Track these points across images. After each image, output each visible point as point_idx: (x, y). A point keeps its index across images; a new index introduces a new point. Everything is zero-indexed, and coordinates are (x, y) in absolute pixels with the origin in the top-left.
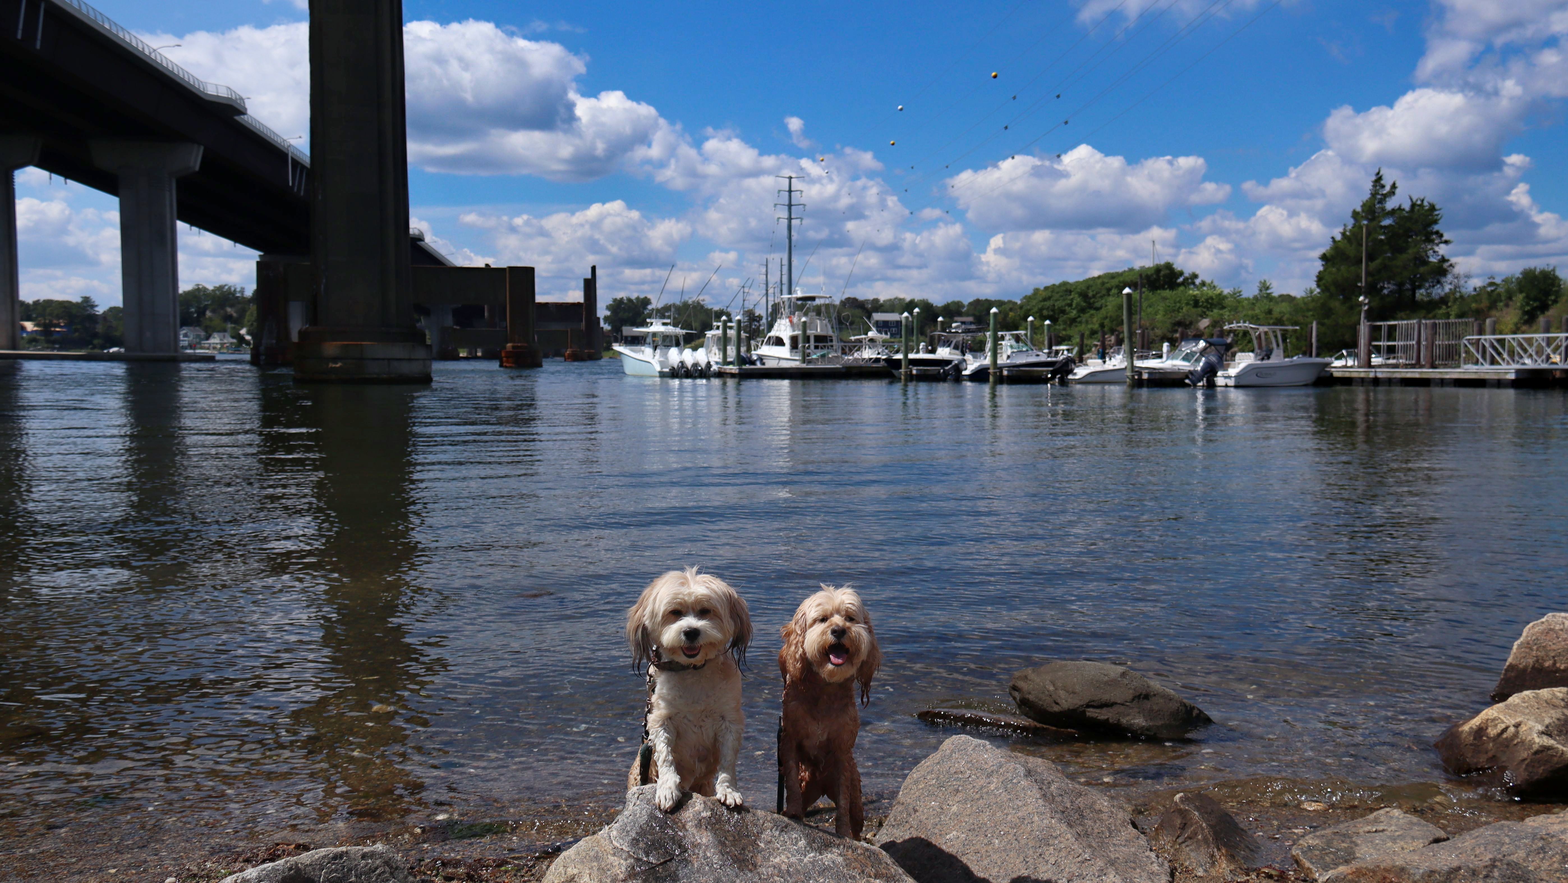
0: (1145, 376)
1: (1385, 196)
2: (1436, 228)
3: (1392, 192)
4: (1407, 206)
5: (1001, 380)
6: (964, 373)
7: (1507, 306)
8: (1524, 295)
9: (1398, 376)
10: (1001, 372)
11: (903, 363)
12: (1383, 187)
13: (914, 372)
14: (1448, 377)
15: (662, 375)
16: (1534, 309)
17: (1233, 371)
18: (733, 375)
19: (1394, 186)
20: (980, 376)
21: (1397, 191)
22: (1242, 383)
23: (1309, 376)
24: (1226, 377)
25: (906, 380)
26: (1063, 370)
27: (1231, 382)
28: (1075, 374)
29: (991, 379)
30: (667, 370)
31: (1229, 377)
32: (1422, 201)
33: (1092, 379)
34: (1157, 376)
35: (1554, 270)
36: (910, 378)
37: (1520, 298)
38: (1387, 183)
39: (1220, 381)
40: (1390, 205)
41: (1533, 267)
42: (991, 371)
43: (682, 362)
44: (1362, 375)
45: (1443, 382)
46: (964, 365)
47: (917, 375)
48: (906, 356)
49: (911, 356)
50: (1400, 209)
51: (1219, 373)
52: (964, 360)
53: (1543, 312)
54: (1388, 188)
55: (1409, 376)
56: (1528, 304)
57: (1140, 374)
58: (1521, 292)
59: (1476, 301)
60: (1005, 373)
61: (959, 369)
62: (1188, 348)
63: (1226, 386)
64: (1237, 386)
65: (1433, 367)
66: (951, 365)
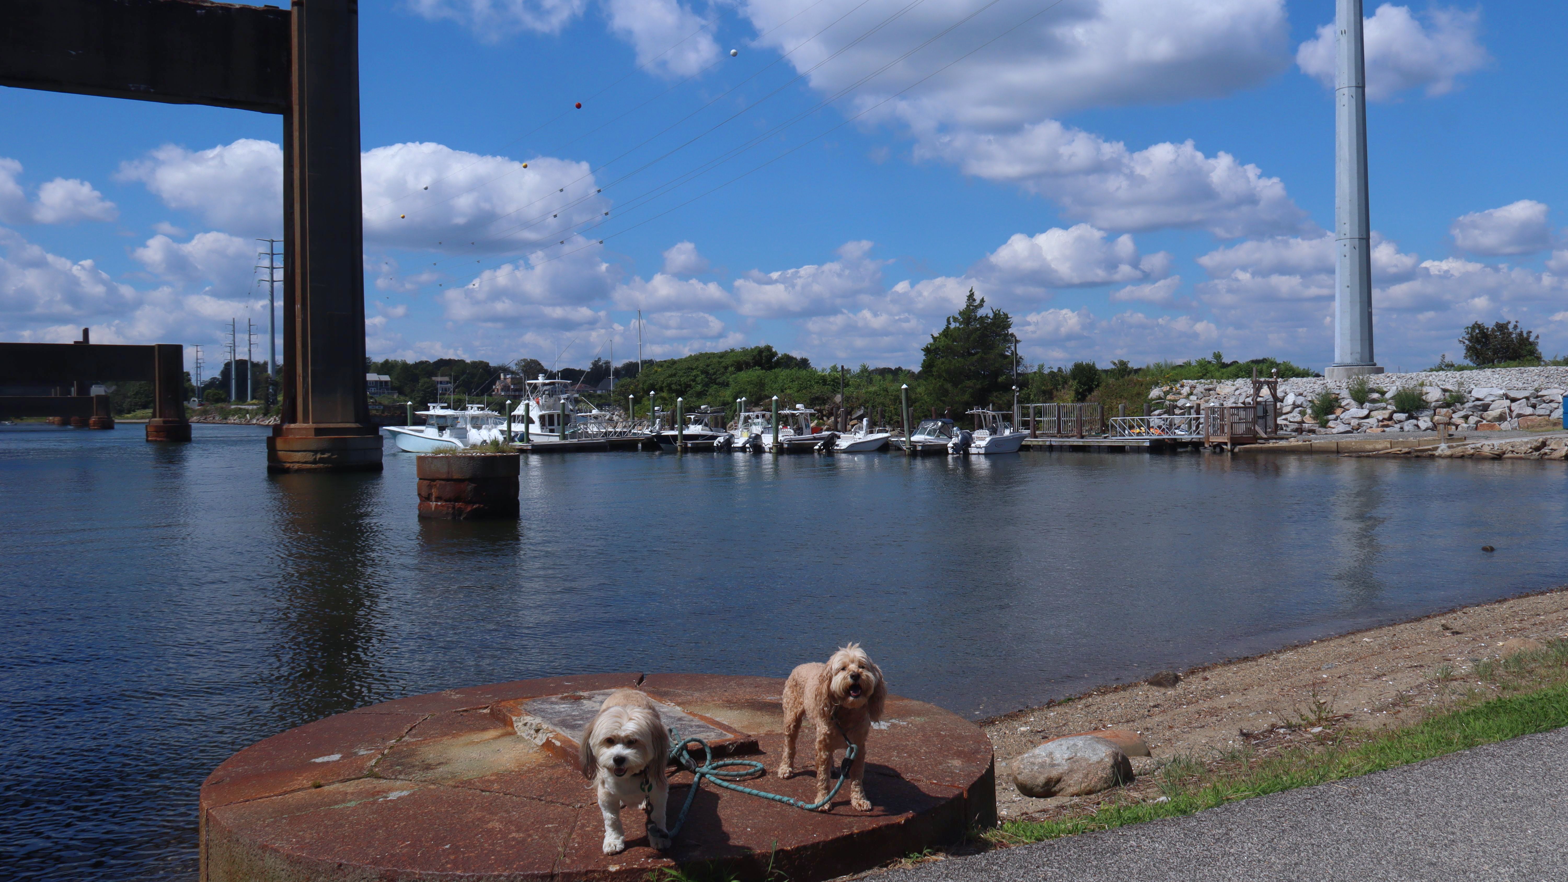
0: (919, 448)
1: (977, 307)
2: (1010, 331)
3: (982, 304)
4: (991, 315)
6: (733, 446)
7: (1063, 388)
8: (1077, 381)
11: (679, 438)
12: (974, 300)
13: (689, 445)
16: (1084, 391)
17: (980, 443)
19: (982, 301)
21: (985, 304)
22: (988, 452)
23: (1016, 446)
24: (977, 448)
27: (981, 452)
28: (837, 445)
31: (980, 448)
32: (999, 311)
33: (852, 450)
35: (1094, 364)
37: (1074, 384)
38: (978, 297)
39: (973, 450)
40: (981, 312)
41: (1080, 362)
46: (732, 440)
47: (691, 448)
48: (680, 431)
50: (987, 317)
51: (972, 445)
52: (733, 436)
53: (1090, 393)
54: (978, 302)
55: (1075, 444)
56: (1081, 387)
57: (915, 446)
58: (1074, 379)
59: (1044, 385)
61: (729, 442)
62: (930, 425)
63: (979, 454)
64: (986, 455)
65: (1082, 437)
66: (721, 439)
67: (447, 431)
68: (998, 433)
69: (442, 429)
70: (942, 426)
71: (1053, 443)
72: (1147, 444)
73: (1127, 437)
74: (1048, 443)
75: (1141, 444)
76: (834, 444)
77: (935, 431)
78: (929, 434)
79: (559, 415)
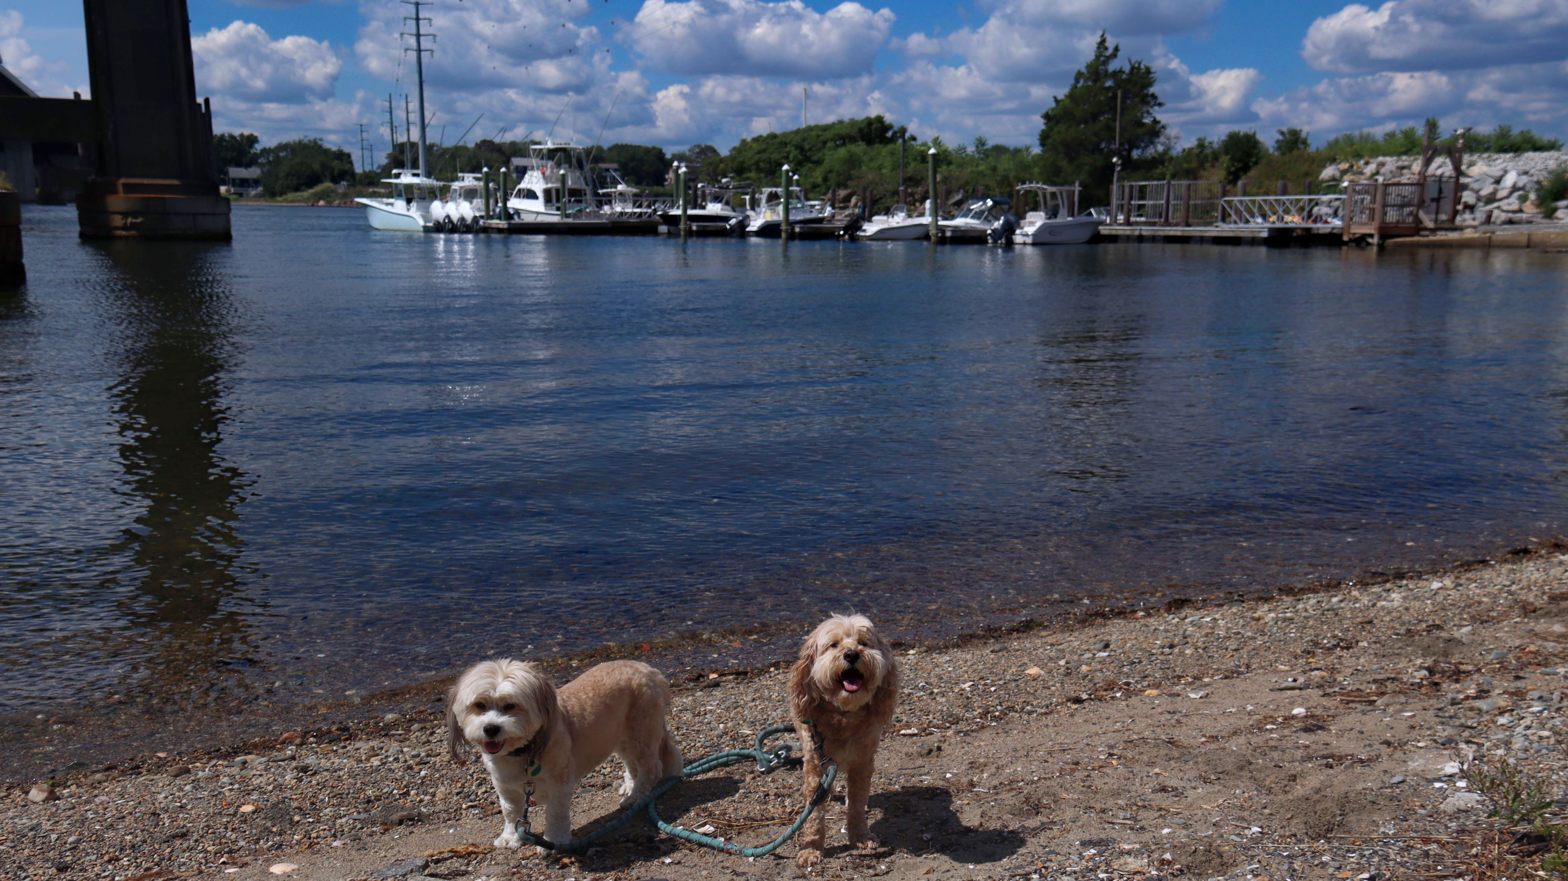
0: (948, 234)
1: (1109, 58)
2: (1152, 90)
3: (1114, 55)
4: (1127, 68)
5: (792, 236)
6: (748, 229)
7: (1213, 166)
8: (1230, 156)
9: (1161, 233)
10: (793, 229)
11: (683, 219)
12: (1106, 49)
13: (694, 228)
14: (1207, 234)
15: (426, 230)
17: (1030, 230)
18: (500, 231)
19: (1116, 49)
20: (769, 231)
21: (1119, 54)
22: (1037, 241)
23: (1086, 235)
24: (1023, 235)
25: (685, 236)
26: (854, 226)
27: (1029, 240)
28: (864, 231)
29: (784, 235)
30: (431, 224)
31: (1027, 235)
32: (1139, 63)
33: (883, 236)
34: (959, 234)
35: (1254, 134)
36: (690, 233)
38: (1111, 44)
39: (1018, 238)
40: (1113, 66)
41: (1237, 131)
42: (783, 227)
43: (448, 217)
44: (1128, 233)
45: (1202, 240)
46: (746, 223)
47: (696, 231)
48: (685, 211)
49: (690, 212)
50: (1121, 71)
51: (1018, 231)
52: (748, 217)
54: (1110, 51)
55: (1172, 233)
57: (943, 232)
59: (1185, 162)
60: (797, 230)
61: (742, 225)
62: (977, 206)
63: (1025, 244)
64: (1034, 244)
65: (1188, 225)
66: (733, 221)
67: (414, 205)
68: (1059, 216)
69: (409, 201)
70: (992, 207)
71: (1144, 233)
72: (1265, 234)
73: (1241, 225)
74: (1137, 233)
75: (1256, 235)
76: (859, 228)
77: (982, 212)
78: (973, 217)
79: (557, 191)
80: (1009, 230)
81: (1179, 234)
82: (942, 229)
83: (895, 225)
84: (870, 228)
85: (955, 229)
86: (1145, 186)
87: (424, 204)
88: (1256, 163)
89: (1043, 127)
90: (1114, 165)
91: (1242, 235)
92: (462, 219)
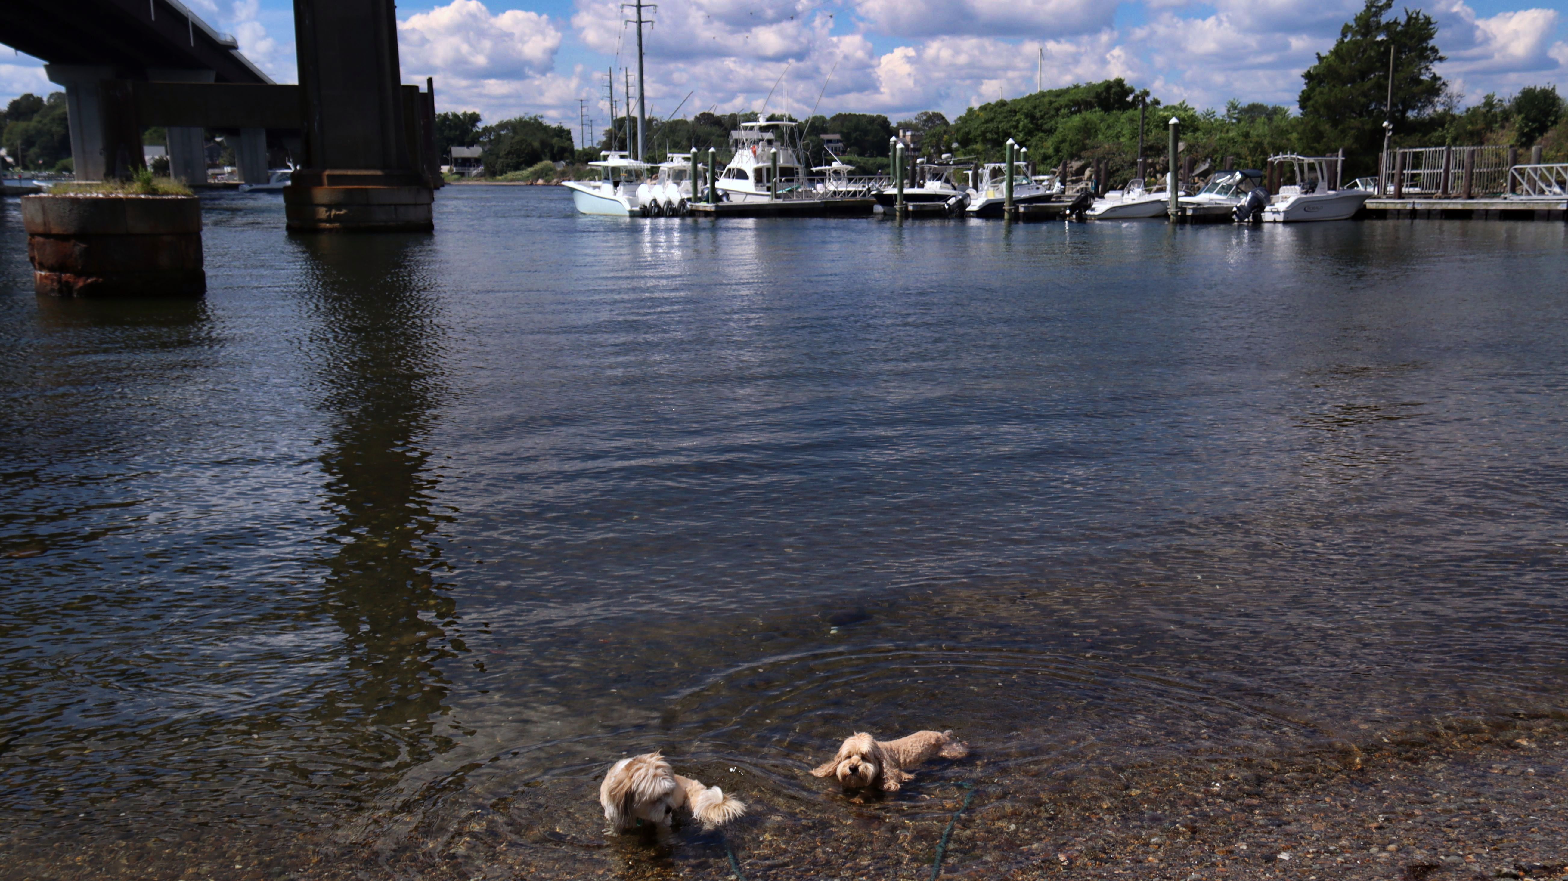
0: (1189, 213)
1: (1381, 9)
2: (1431, 43)
4: (1403, 20)
5: (1016, 217)
6: (968, 209)
7: (1503, 127)
8: (1523, 115)
9: (1438, 207)
10: (1017, 208)
11: (898, 198)
13: (910, 208)
14: (1493, 208)
15: (633, 214)
16: (1532, 130)
17: (1282, 206)
18: (707, 214)
20: (990, 211)
22: (1290, 219)
23: (1349, 210)
24: (1274, 213)
25: (901, 216)
26: (1082, 204)
27: (1280, 218)
28: (1094, 209)
29: (1006, 216)
30: (637, 209)
31: (1278, 212)
32: (1418, 14)
33: (1115, 215)
34: (1202, 212)
35: (1554, 89)
36: (906, 214)
37: (1517, 120)
39: (1267, 216)
40: (1386, 18)
41: (1532, 87)
42: (1006, 207)
43: (655, 200)
44: (1399, 207)
45: (1487, 215)
46: (966, 202)
47: (913, 212)
48: (901, 190)
49: (907, 191)
50: (1396, 23)
51: (1267, 208)
52: (968, 195)
53: (1541, 134)
55: (1451, 207)
56: (1527, 125)
57: (1184, 210)
58: (1519, 112)
60: (1021, 210)
61: (962, 204)
62: (1224, 180)
63: (1275, 222)
64: (1285, 223)
65: (1471, 197)
66: (952, 201)
67: (621, 188)
68: (1317, 190)
69: (616, 184)
70: (1241, 181)
71: (1417, 207)
73: (1535, 197)
74: (1409, 207)
76: (1089, 207)
77: (1230, 187)
78: (1218, 193)
79: (768, 170)
80: (1257, 206)
81: (1460, 207)
82: (1182, 207)
83: (1130, 202)
84: (1100, 207)
85: (1198, 207)
86: (1422, 153)
87: (631, 187)
88: (1555, 123)
89: (1304, 87)
90: (1385, 130)
91: (1536, 208)
92: (669, 203)
